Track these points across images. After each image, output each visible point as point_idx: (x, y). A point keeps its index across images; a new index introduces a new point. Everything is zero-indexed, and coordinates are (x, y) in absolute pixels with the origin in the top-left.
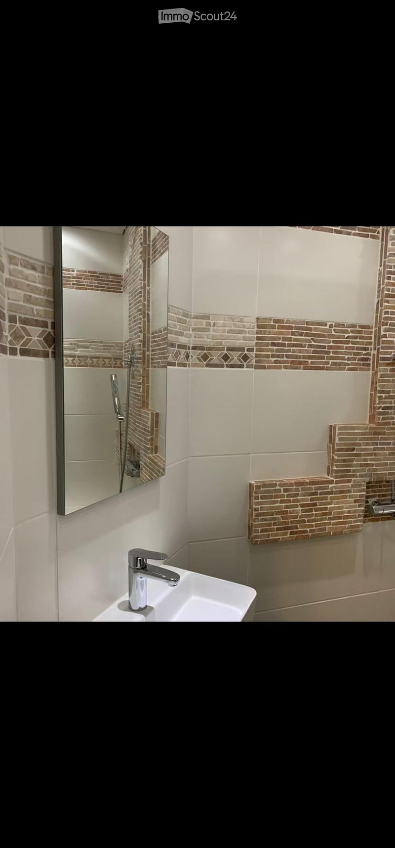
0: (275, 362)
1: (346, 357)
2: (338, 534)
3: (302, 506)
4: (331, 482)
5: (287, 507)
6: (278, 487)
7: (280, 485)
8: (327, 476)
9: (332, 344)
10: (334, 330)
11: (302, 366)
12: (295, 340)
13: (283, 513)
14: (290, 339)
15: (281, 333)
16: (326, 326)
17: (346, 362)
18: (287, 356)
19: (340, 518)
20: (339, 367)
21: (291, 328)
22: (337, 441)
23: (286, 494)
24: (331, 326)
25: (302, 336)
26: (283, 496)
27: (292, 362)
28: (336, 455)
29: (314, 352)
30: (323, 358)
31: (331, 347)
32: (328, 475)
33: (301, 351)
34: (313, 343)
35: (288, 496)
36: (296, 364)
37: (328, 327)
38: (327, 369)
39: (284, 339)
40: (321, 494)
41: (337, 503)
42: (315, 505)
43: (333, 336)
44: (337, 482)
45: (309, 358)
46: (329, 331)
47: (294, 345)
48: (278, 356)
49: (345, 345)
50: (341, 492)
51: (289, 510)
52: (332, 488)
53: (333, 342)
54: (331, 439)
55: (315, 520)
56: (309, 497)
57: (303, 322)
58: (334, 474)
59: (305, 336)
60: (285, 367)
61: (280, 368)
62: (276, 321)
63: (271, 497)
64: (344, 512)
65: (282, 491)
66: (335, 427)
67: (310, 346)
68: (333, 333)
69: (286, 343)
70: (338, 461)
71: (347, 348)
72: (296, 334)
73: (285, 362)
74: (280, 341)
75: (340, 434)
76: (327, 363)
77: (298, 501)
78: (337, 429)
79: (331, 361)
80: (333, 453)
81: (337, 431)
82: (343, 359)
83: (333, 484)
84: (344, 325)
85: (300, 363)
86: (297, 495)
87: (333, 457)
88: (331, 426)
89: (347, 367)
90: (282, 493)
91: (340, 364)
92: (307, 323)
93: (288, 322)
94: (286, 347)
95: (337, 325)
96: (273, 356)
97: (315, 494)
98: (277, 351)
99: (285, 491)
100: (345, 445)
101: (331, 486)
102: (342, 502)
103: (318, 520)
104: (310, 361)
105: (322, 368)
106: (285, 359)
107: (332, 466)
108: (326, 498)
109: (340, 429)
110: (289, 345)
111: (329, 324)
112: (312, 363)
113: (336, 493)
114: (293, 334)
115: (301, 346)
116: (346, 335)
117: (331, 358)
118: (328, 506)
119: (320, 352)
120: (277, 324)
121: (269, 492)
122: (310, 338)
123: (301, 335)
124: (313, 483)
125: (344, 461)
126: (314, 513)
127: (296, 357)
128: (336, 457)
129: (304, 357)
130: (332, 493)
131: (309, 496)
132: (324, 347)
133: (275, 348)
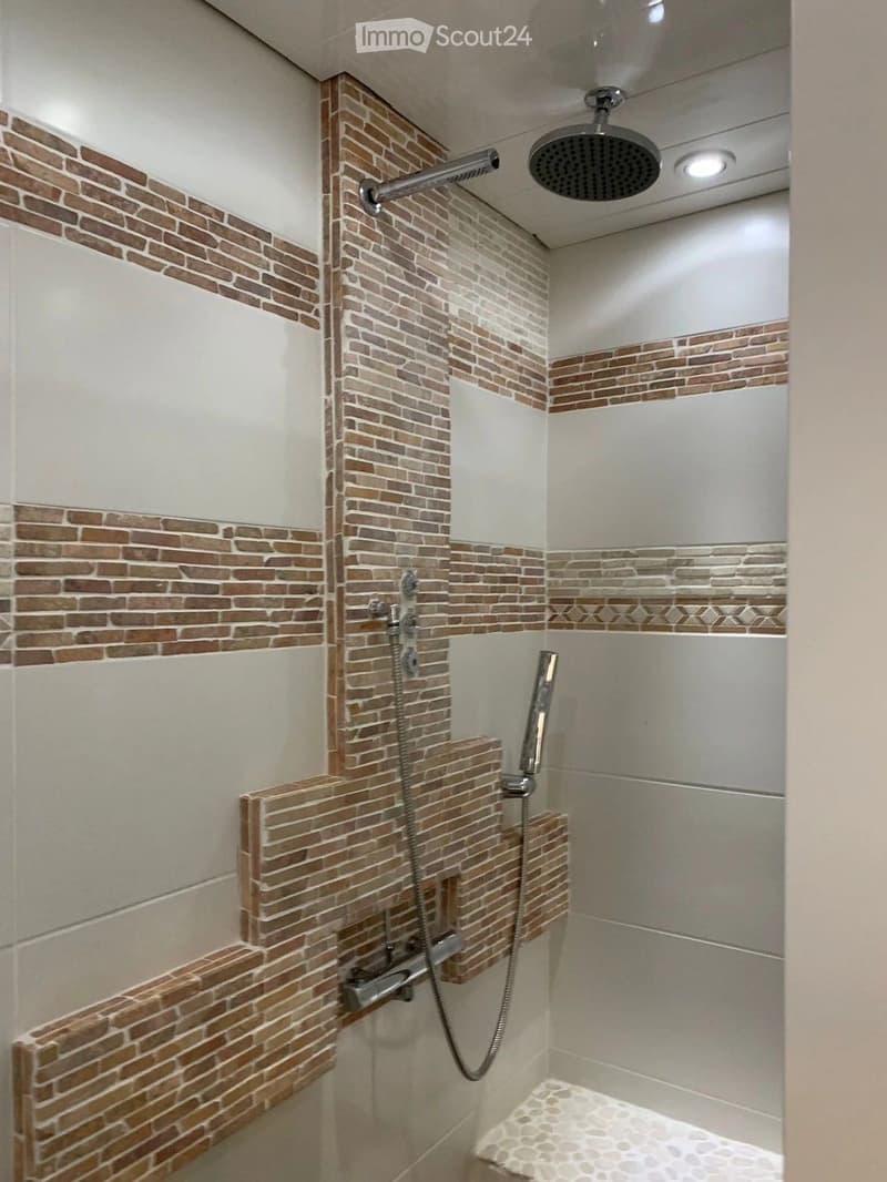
0: (82, 638)
1: (269, 612)
2: (283, 1097)
3: (186, 1059)
4: (257, 960)
5: (144, 1081)
6: (113, 1032)
7: (119, 1023)
8: (242, 943)
9: (233, 581)
10: (237, 543)
11: (160, 644)
12: (137, 571)
13: (131, 1105)
14: (121, 571)
15: (94, 553)
16: (215, 531)
17: (269, 624)
18: (117, 620)
19: (284, 1051)
20: (252, 639)
21: (122, 537)
22: (265, 842)
23: (136, 1043)
24: (228, 533)
25: (155, 560)
26: (130, 1052)
27: (132, 636)
28: (265, 880)
29: (192, 603)
30: (212, 618)
31: (230, 589)
32: (246, 940)
33: (153, 603)
34: (186, 580)
35: (145, 1047)
36: (142, 639)
37: (219, 536)
38: (227, 647)
39: (104, 570)
40: (234, 1003)
41: (276, 1013)
42: (221, 1041)
43: (234, 560)
44: (273, 955)
45: (179, 619)
46: (224, 545)
47: (134, 587)
48: (89, 621)
49: (265, 582)
50: (284, 978)
51: (147, 1089)
52: (261, 975)
53: (238, 574)
54: (248, 836)
55: (222, 1088)
56: (203, 1027)
57: (154, 522)
58: (263, 936)
59: (163, 560)
60: (113, 652)
61: (96, 655)
62: (77, 517)
63: (93, 1071)
64: (292, 1033)
65: (127, 1038)
66: (257, 803)
67: (179, 588)
68: (235, 552)
69: (112, 580)
70: (271, 896)
71: (271, 590)
72: (139, 554)
73: (110, 637)
74: (92, 577)
75: (272, 821)
76: (224, 631)
77: (175, 1049)
78: (263, 808)
79: (234, 626)
80: (257, 877)
81: (264, 815)
82: (262, 616)
83: (261, 963)
84: (257, 530)
85: (154, 636)
86: (170, 1033)
87: (256, 888)
88: (244, 801)
89: (272, 637)
90: (127, 1043)
91: (256, 631)
92: (167, 524)
93: (112, 519)
94: (110, 593)
95: (244, 530)
96: (74, 621)
97: (220, 1008)
98: (86, 604)
99: (135, 1034)
100: (285, 847)
101: (257, 971)
102: (286, 1008)
103: (232, 1083)
104: (179, 629)
105: (213, 647)
106: (110, 627)
107: (257, 914)
108: (247, 1012)
109: (272, 806)
110: (120, 588)
111: (222, 527)
112: (186, 633)
113: (272, 985)
114: (129, 555)
115: (153, 587)
116: (267, 557)
117: (235, 617)
118: (254, 1032)
119: (205, 603)
120: (81, 527)
121: (84, 1056)
122: (176, 565)
123: (152, 556)
124: (211, 980)
125: (285, 891)
126: (219, 1066)
127: (143, 620)
128: (265, 888)
129: (164, 619)
130: (261, 989)
131: (204, 1021)
132: (215, 589)
133: (79, 596)
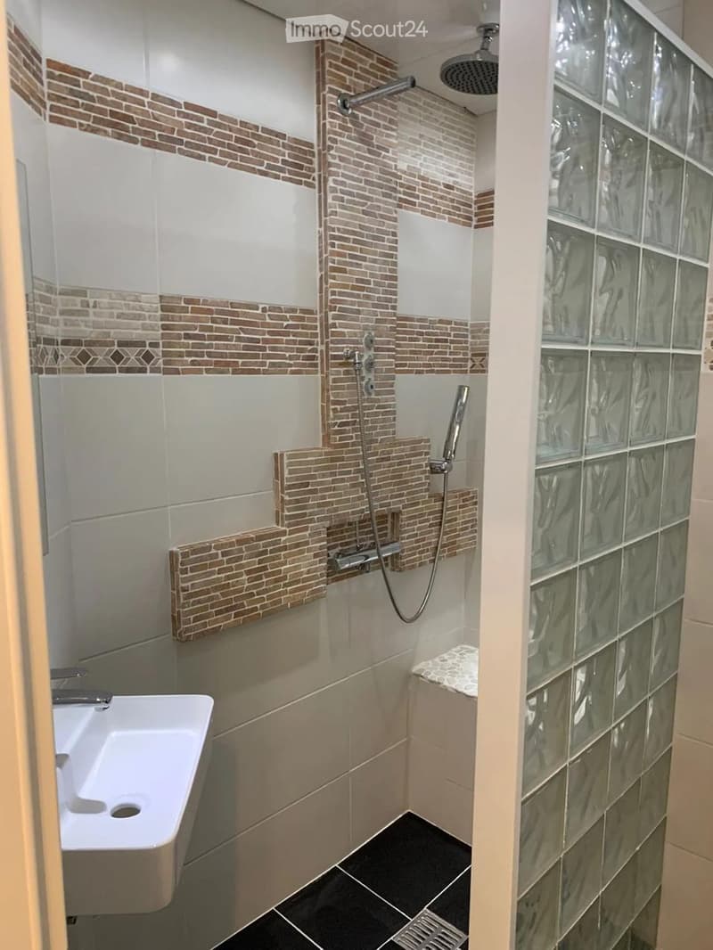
0: (193, 363)
1: (287, 354)
2: (297, 605)
3: (248, 572)
4: (284, 533)
5: (228, 578)
6: (213, 551)
7: (216, 548)
8: (275, 526)
9: (267, 336)
10: (269, 315)
11: (230, 369)
12: (218, 330)
13: (223, 587)
14: (210, 329)
15: (197, 320)
16: (257, 309)
17: (288, 361)
18: (209, 355)
19: (298, 582)
20: (278, 369)
21: (209, 311)
22: (286, 475)
23: (225, 559)
24: (264, 310)
25: (227, 324)
26: (221, 562)
27: (216, 363)
28: (288, 494)
29: (246, 348)
30: (257, 356)
31: (266, 341)
32: (278, 525)
33: (227, 347)
34: (242, 335)
35: (228, 562)
36: (222, 365)
37: (260, 312)
38: (265, 372)
39: (203, 328)
40: (271, 552)
41: (293, 562)
42: (265, 568)
43: (269, 325)
44: (291, 533)
45: (240, 356)
46: (262, 317)
47: (217, 338)
48: (196, 355)
49: (285, 338)
50: (297, 545)
51: (230, 581)
52: (285, 541)
53: (269, 333)
54: (278, 473)
55: (266, 591)
56: (257, 559)
57: (226, 304)
58: (286, 522)
59: (231, 324)
60: (208, 371)
61: (199, 371)
62: (188, 301)
63: (205, 567)
64: (302, 573)
65: (220, 555)
66: (282, 455)
67: (239, 339)
68: (268, 320)
69: (206, 334)
70: (290, 502)
71: (288, 342)
72: (219, 321)
73: (206, 363)
74: (196, 332)
75: (290, 464)
76: (263, 364)
77: (242, 566)
78: (285, 457)
79: (268, 361)
80: (283, 493)
81: (286, 461)
82: (283, 357)
83: (285, 535)
84: (280, 308)
85: (228, 364)
86: (240, 558)
87: (282, 498)
88: (276, 454)
89: (289, 369)
90: (220, 558)
91: (280, 365)
92: (232, 305)
93: (205, 303)
94: (205, 340)
95: (273, 308)
96: (189, 354)
97: (265, 552)
98: (194, 346)
99: (224, 554)
100: (297, 479)
101: (283, 539)
102: (299, 560)
103: (270, 590)
104: (240, 361)
105: (258, 372)
106: (206, 358)
107: (283, 511)
108: (278, 557)
109: (290, 457)
110: (210, 338)
111: (261, 306)
112: (243, 364)
113: (291, 547)
114: (214, 321)
115: (225, 338)
116: (285, 323)
117: (269, 356)
118: (282, 568)
119: (253, 348)
120: (190, 306)
121: (201, 559)
122: (237, 327)
123: (225, 322)
124: (259, 538)
125: (298, 501)
126: (265, 580)
127: (222, 355)
128: (287, 498)
129: (232, 356)
130: (285, 548)
131: (256, 557)
132: (258, 341)
133: (191, 342)
